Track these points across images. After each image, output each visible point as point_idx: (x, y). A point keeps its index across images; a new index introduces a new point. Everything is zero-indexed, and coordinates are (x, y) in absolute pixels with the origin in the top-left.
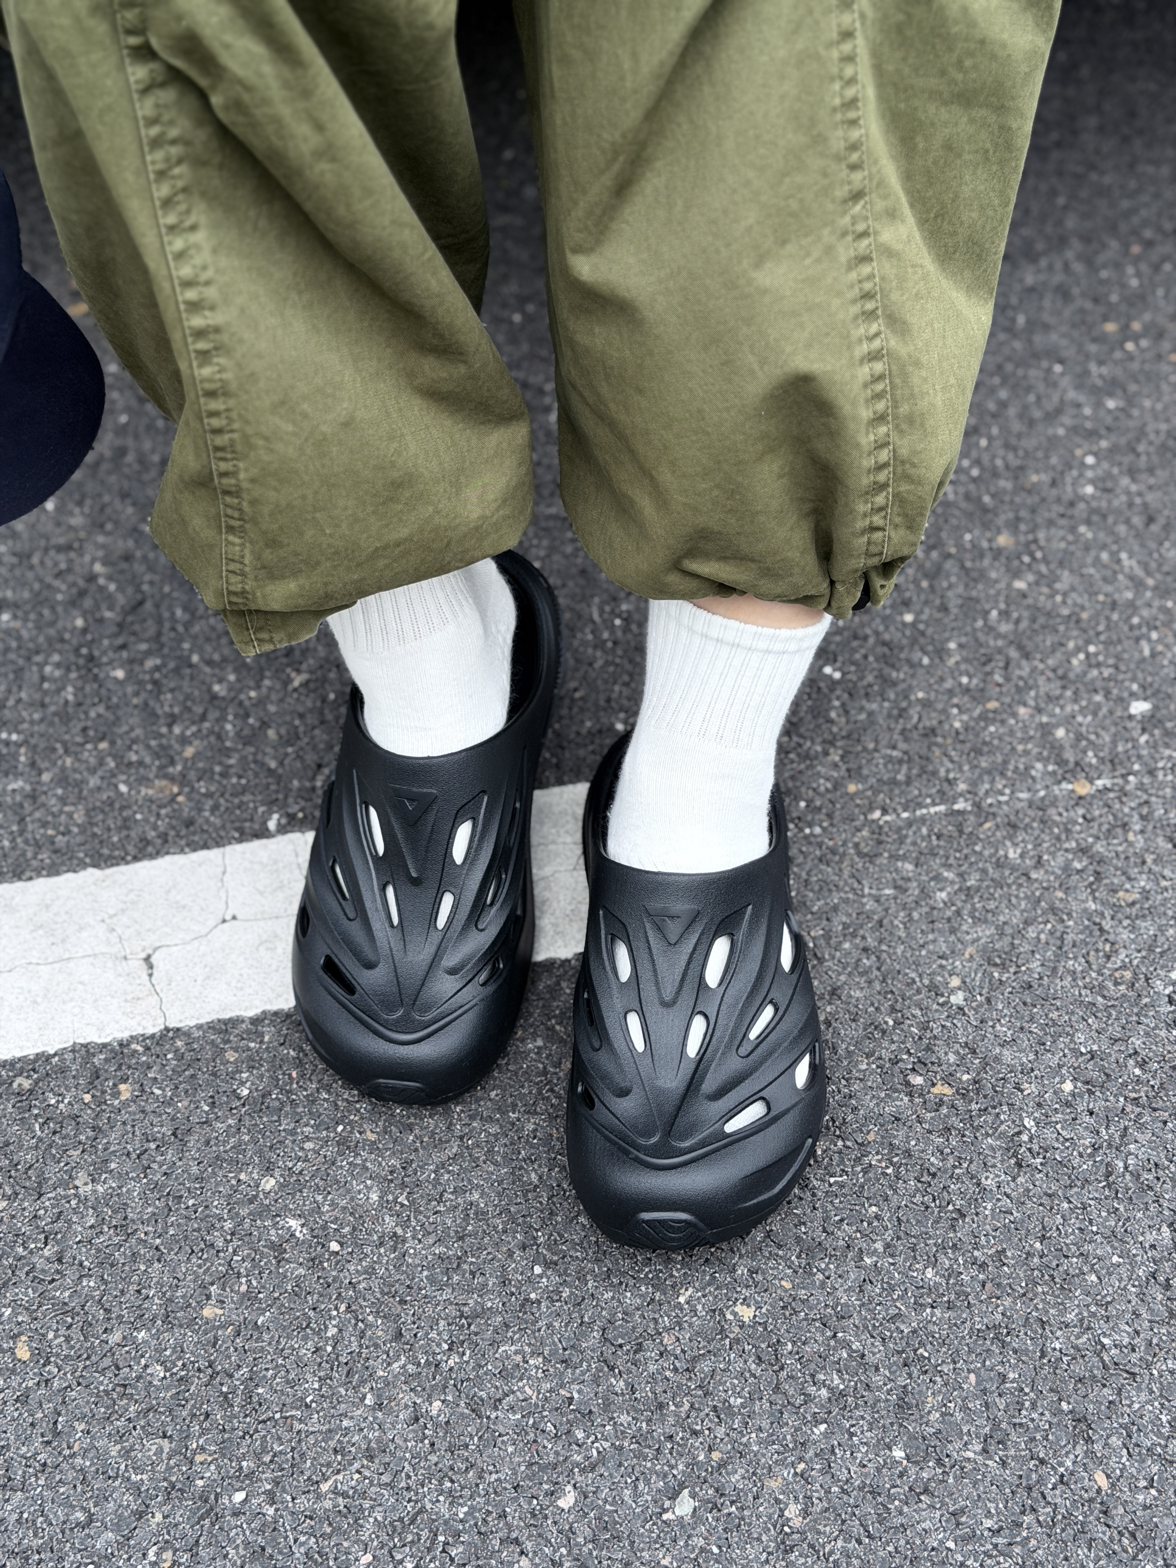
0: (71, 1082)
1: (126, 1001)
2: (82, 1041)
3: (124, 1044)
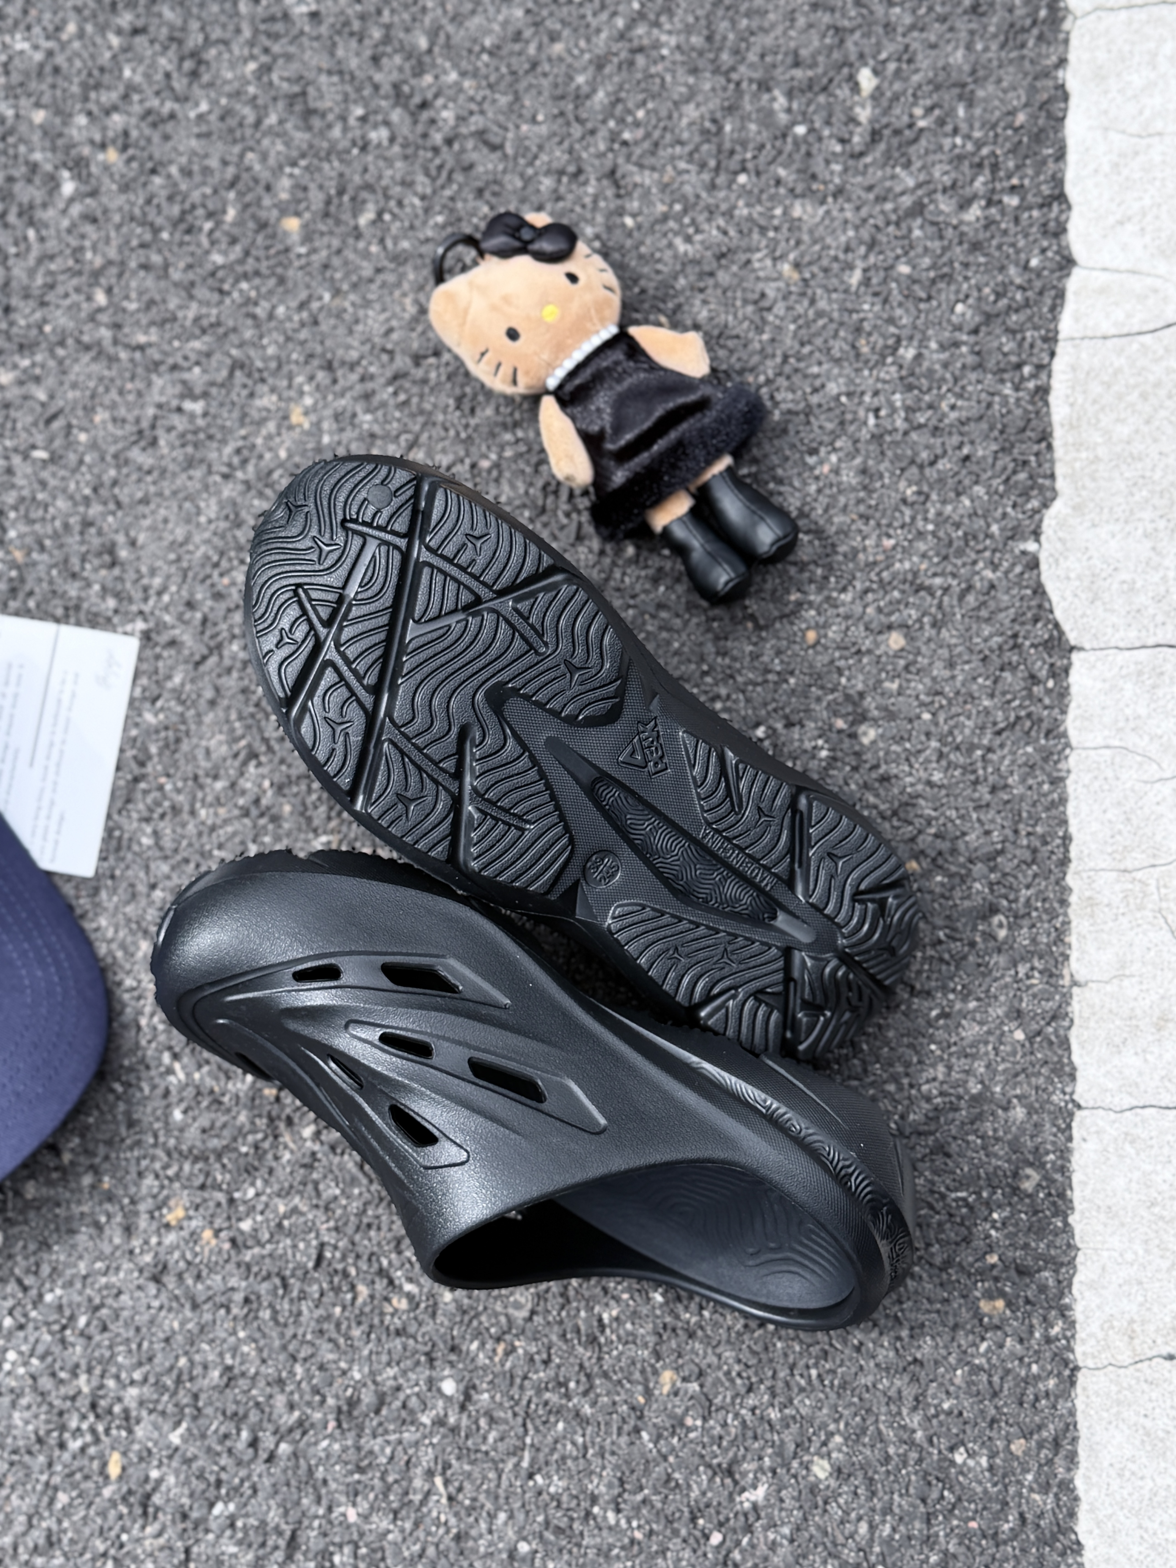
0: (1020, 1240)
1: (1132, 1321)
2: (1080, 1259)
3: (1064, 1312)
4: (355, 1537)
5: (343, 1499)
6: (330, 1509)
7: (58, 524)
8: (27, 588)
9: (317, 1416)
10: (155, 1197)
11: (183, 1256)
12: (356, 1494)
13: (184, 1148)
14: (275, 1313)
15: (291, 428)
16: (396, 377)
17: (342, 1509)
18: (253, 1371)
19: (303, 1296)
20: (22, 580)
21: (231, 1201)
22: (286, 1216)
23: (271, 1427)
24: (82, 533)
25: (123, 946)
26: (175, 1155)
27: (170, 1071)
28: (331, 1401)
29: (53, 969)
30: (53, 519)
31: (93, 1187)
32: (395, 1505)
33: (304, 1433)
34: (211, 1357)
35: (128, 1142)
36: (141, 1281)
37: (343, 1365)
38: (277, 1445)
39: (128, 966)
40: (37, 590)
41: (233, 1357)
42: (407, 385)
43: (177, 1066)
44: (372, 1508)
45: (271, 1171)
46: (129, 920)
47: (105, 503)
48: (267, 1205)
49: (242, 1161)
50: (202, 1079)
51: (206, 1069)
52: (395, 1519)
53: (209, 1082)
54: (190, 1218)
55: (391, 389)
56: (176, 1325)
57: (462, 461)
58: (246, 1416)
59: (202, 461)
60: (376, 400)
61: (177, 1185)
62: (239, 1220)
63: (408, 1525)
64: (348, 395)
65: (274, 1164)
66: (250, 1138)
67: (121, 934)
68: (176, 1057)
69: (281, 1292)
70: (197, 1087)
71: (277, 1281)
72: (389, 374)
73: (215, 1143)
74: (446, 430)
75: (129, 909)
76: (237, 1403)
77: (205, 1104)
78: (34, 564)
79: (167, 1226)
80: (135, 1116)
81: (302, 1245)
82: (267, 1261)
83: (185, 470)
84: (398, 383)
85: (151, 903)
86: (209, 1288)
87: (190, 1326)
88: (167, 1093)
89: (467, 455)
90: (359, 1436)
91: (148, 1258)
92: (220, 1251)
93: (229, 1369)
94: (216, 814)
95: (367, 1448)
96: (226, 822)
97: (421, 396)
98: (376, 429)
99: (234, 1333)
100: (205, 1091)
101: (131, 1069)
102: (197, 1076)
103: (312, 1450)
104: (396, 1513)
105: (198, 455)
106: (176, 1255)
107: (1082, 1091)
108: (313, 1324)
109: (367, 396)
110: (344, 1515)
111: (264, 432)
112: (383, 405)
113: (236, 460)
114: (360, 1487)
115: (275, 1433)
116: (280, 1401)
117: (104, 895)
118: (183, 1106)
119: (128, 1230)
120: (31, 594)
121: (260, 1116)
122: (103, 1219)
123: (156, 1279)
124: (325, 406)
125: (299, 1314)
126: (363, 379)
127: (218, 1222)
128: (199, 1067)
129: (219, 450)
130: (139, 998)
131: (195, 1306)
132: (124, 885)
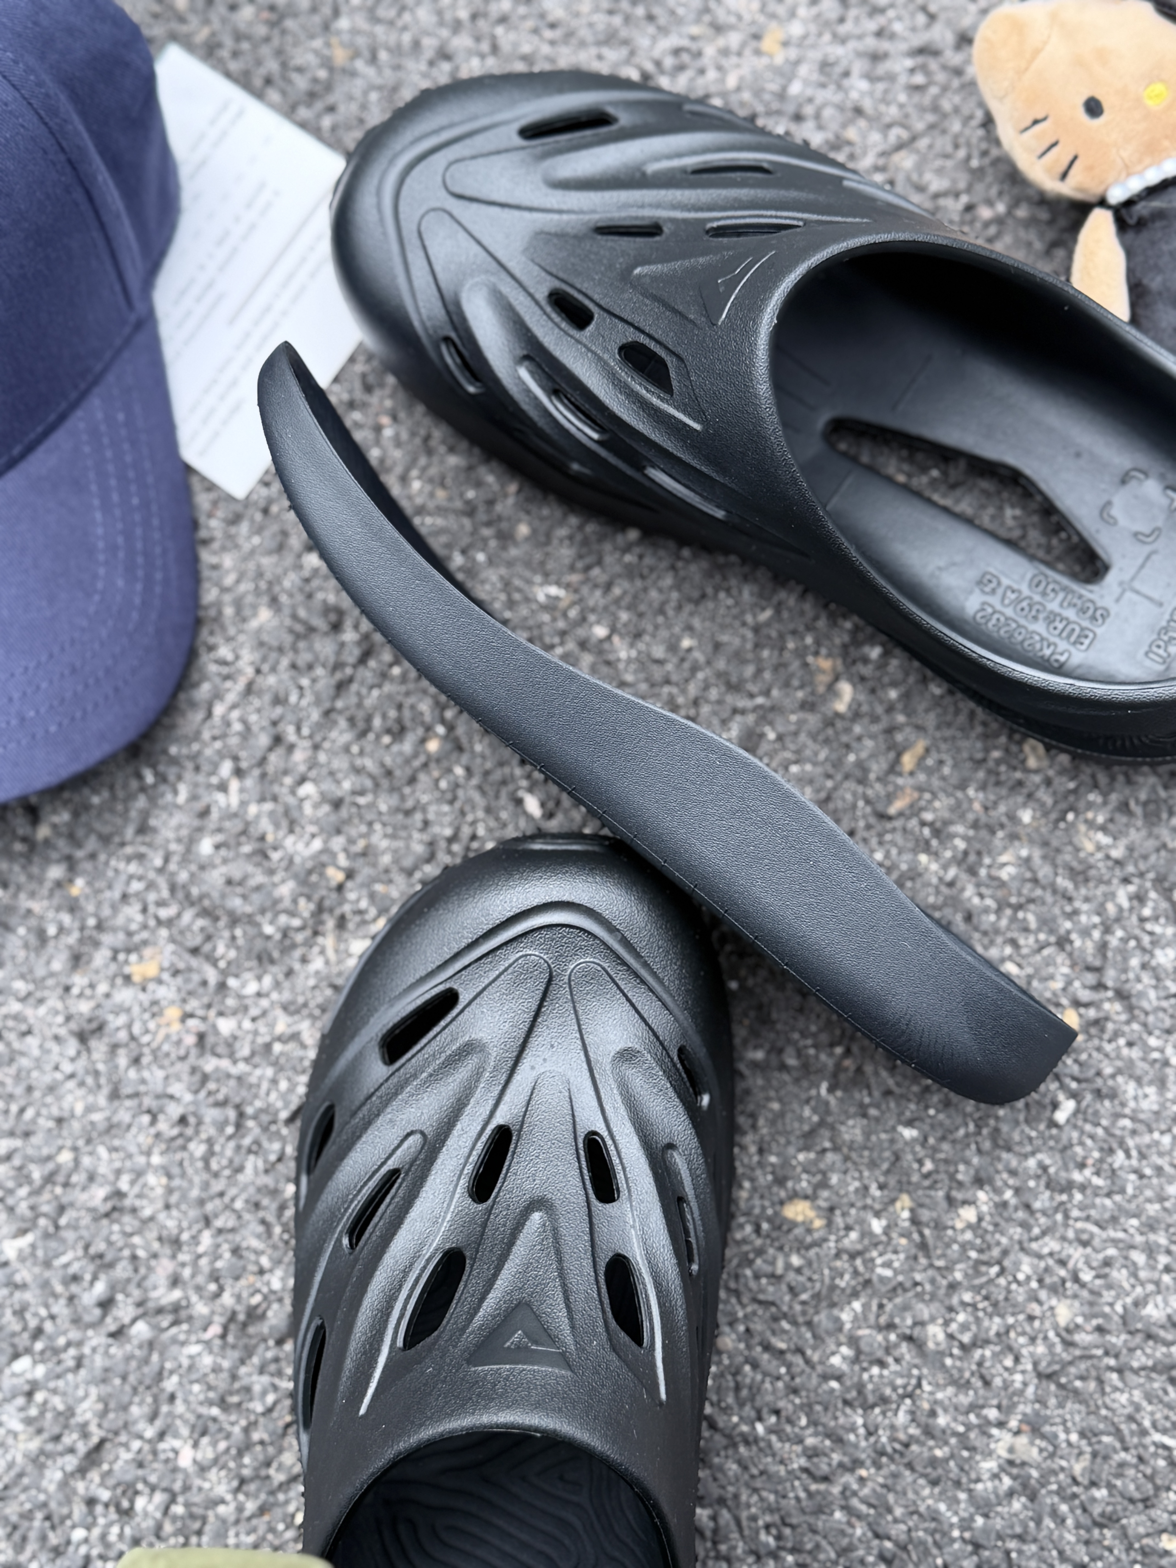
4: (177, 1486)
5: (185, 1431)
6: (161, 1436)
7: (407, 38)
8: (331, 99)
9: (201, 1309)
10: (130, 934)
11: (129, 1026)
12: (204, 1433)
13: (195, 891)
14: (210, 1153)
15: (758, 52)
16: (922, 51)
17: (176, 1443)
18: (147, 1212)
19: (256, 1149)
20: (329, 87)
21: (222, 986)
22: (280, 1039)
23: (136, 1293)
24: (431, 63)
25: (238, 604)
26: (180, 895)
27: (223, 787)
28: (227, 1299)
29: (139, 587)
30: (405, 28)
31: (59, 884)
32: (246, 1472)
33: (176, 1323)
34: (103, 1169)
35: (129, 850)
36: (62, 1032)
37: (265, 1261)
38: (134, 1321)
39: (232, 631)
40: (342, 108)
41: (133, 1183)
42: (933, 64)
43: (234, 785)
44: (215, 1461)
45: (289, 973)
46: (260, 574)
47: (478, 39)
48: (264, 1013)
49: (259, 944)
50: (258, 817)
51: (268, 806)
52: (237, 1490)
53: (265, 825)
54: (160, 981)
55: (909, 63)
56: (79, 1108)
57: (957, 195)
58: (111, 1265)
59: (626, 42)
60: (882, 69)
61: (164, 933)
62: (221, 1014)
63: (251, 1506)
64: (852, 45)
65: (297, 966)
66: (283, 919)
67: (244, 587)
68: (239, 773)
69: (230, 1130)
70: (247, 824)
71: (232, 1114)
72: (918, 41)
73: (236, 903)
74: (956, 146)
75: (267, 561)
76: (110, 1243)
77: (247, 849)
78: (353, 74)
79: (127, 979)
80: (153, 822)
81: (283, 1085)
82: (232, 1083)
83: (599, 43)
84: (920, 60)
85: (299, 567)
86: (143, 1081)
87: (97, 1117)
88: (205, 813)
89: (969, 190)
90: (242, 1362)
91: (84, 1007)
92: (179, 1042)
93: (119, 1194)
94: (432, 495)
95: (245, 1382)
96: (440, 511)
97: (945, 89)
98: (868, 105)
99: (148, 1153)
100: (254, 832)
101: (175, 761)
102: (253, 809)
103: (174, 1349)
104: (243, 1481)
105: (624, 33)
106: (122, 1020)
108: (252, 1190)
109: (876, 57)
110: (176, 1452)
111: (721, 42)
112: (891, 78)
113: (669, 62)
114: (212, 1427)
115: (140, 1304)
116: (164, 1267)
117: (244, 528)
118: (219, 838)
119: (77, 960)
120: (331, 109)
121: (309, 898)
122: (52, 930)
123: (82, 1037)
124: (814, 46)
125: (240, 1169)
126: (879, 33)
127: (193, 1005)
128: (262, 800)
129: (654, 39)
130: (227, 677)
131: (115, 1095)
132: (275, 528)
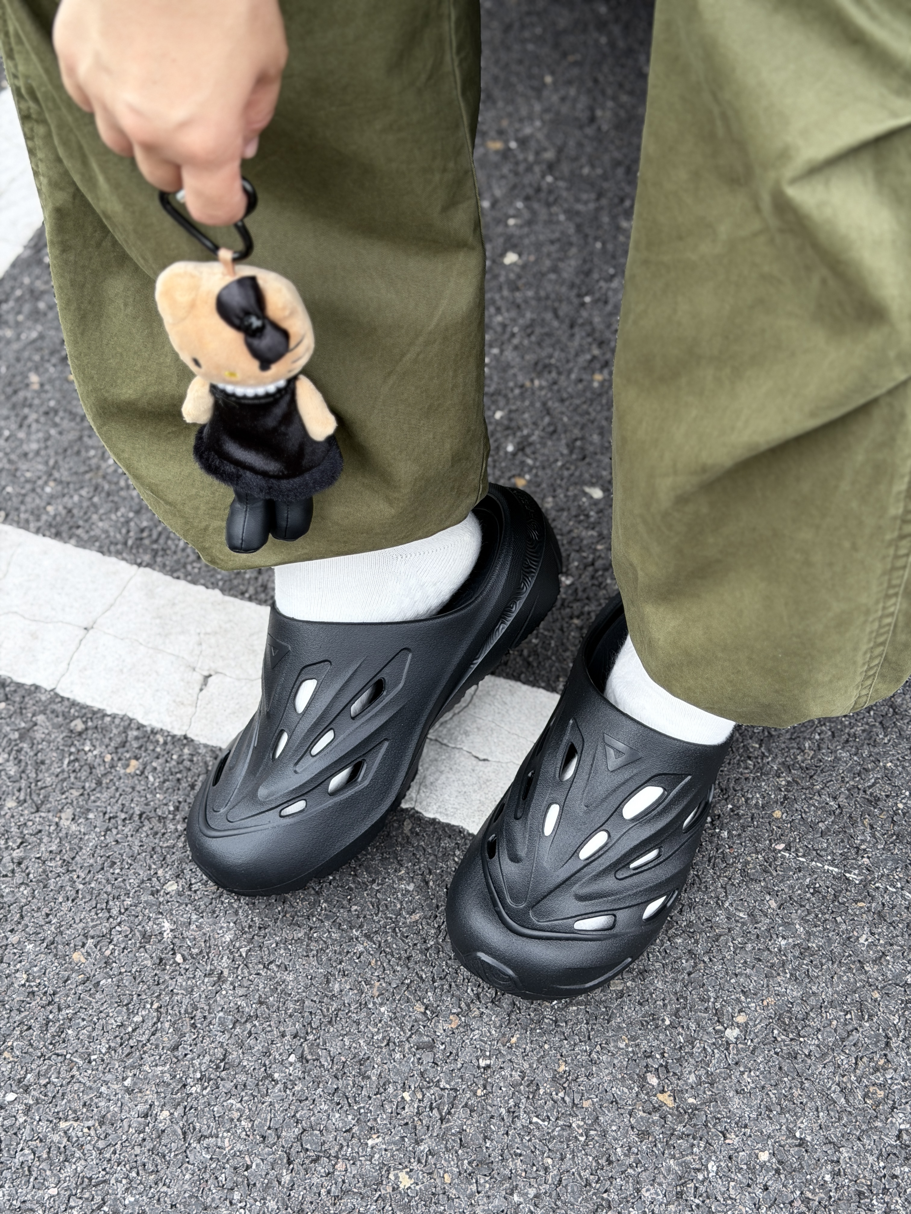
0: (106, 741)
1: (174, 701)
2: (130, 715)
3: (154, 732)
4: (68, 1193)
5: (40, 1194)
17: (46, 1197)
32: (62, 1159)
44: (56, 1176)
52: (70, 1162)
95: (18, 1166)
104: (66, 1160)
107: (47, 685)
